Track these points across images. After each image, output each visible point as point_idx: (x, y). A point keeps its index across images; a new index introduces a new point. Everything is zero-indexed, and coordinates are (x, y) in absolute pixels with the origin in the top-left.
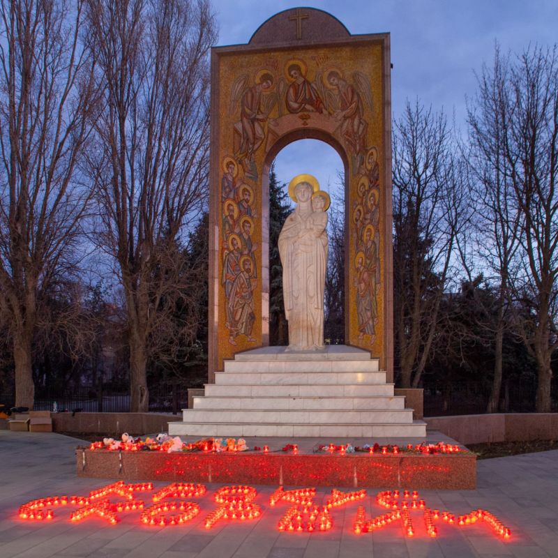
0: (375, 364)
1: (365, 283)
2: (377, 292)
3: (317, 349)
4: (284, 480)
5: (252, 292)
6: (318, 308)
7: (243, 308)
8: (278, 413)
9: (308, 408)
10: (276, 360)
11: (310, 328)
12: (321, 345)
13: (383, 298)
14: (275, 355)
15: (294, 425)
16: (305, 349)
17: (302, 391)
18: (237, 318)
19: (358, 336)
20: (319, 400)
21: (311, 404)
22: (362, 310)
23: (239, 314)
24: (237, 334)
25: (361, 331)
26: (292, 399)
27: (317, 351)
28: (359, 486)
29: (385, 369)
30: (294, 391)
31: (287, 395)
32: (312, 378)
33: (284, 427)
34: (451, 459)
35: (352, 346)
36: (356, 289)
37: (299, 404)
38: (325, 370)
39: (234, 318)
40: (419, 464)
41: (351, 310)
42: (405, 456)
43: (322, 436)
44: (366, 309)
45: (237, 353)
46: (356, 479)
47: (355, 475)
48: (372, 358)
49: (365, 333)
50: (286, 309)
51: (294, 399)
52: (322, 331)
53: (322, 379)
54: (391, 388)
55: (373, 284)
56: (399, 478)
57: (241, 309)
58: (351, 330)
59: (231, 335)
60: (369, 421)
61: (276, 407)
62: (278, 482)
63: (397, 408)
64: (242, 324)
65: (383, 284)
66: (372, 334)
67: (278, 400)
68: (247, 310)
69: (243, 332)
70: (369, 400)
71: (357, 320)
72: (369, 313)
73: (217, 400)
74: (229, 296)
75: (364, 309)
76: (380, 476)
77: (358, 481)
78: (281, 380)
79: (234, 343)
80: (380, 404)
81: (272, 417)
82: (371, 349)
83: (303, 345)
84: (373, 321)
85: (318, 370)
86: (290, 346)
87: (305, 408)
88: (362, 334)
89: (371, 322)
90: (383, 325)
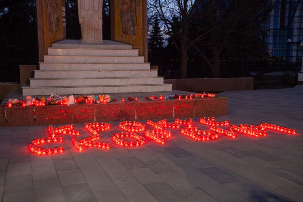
0: (136, 52)
1: (127, 5)
2: (137, 11)
3: (100, 43)
4: (137, 117)
5: (57, 4)
6: (100, 18)
7: (54, 14)
8: (92, 80)
9: (107, 77)
10: (78, 48)
11: (96, 30)
12: (102, 40)
13: (141, 14)
14: (78, 45)
15: (104, 86)
16: (94, 42)
17: (101, 67)
18: (52, 21)
19: (122, 36)
20: (113, 72)
21: (109, 74)
22: (125, 21)
23: (52, 18)
24: (52, 31)
25: (124, 33)
26: (98, 72)
27: (101, 44)
28: (176, 117)
29: (143, 55)
30: (96, 67)
31: (93, 69)
32: (104, 59)
33: (98, 88)
34: (217, 101)
35: (117, 41)
36: (120, 8)
37: (102, 74)
38: (110, 55)
39: (50, 20)
40: (203, 104)
41: (116, 20)
42: (197, 100)
43: (120, 92)
44: (128, 20)
45: (54, 43)
46: (174, 114)
47: (174, 111)
48: (133, 48)
49: (127, 34)
50: (80, 17)
51: (99, 71)
52: (102, 32)
53: (110, 60)
54: (148, 65)
55: (134, 6)
56: (194, 111)
57: (53, 15)
58: (116, 32)
59: (50, 31)
60: (142, 83)
61: (89, 76)
62: (134, 118)
63: (154, 76)
64: (54, 24)
65: (141, 7)
66: (133, 35)
67: (89, 72)
68: (56, 16)
69: (55, 30)
70: (140, 72)
71: (121, 26)
72: (130, 23)
73: (51, 72)
74: (48, 5)
75: (126, 20)
76: (185, 111)
77: (175, 115)
78: (86, 60)
79: (51, 37)
80: (144, 74)
81: (89, 82)
82: (132, 43)
83: (92, 39)
84: (134, 28)
85: (106, 55)
86: (84, 40)
87: (105, 77)
88: (125, 34)
89: (132, 28)
90: (142, 30)
